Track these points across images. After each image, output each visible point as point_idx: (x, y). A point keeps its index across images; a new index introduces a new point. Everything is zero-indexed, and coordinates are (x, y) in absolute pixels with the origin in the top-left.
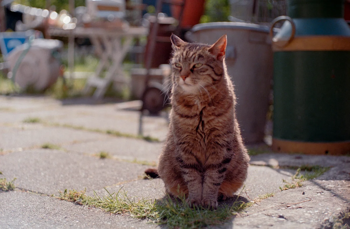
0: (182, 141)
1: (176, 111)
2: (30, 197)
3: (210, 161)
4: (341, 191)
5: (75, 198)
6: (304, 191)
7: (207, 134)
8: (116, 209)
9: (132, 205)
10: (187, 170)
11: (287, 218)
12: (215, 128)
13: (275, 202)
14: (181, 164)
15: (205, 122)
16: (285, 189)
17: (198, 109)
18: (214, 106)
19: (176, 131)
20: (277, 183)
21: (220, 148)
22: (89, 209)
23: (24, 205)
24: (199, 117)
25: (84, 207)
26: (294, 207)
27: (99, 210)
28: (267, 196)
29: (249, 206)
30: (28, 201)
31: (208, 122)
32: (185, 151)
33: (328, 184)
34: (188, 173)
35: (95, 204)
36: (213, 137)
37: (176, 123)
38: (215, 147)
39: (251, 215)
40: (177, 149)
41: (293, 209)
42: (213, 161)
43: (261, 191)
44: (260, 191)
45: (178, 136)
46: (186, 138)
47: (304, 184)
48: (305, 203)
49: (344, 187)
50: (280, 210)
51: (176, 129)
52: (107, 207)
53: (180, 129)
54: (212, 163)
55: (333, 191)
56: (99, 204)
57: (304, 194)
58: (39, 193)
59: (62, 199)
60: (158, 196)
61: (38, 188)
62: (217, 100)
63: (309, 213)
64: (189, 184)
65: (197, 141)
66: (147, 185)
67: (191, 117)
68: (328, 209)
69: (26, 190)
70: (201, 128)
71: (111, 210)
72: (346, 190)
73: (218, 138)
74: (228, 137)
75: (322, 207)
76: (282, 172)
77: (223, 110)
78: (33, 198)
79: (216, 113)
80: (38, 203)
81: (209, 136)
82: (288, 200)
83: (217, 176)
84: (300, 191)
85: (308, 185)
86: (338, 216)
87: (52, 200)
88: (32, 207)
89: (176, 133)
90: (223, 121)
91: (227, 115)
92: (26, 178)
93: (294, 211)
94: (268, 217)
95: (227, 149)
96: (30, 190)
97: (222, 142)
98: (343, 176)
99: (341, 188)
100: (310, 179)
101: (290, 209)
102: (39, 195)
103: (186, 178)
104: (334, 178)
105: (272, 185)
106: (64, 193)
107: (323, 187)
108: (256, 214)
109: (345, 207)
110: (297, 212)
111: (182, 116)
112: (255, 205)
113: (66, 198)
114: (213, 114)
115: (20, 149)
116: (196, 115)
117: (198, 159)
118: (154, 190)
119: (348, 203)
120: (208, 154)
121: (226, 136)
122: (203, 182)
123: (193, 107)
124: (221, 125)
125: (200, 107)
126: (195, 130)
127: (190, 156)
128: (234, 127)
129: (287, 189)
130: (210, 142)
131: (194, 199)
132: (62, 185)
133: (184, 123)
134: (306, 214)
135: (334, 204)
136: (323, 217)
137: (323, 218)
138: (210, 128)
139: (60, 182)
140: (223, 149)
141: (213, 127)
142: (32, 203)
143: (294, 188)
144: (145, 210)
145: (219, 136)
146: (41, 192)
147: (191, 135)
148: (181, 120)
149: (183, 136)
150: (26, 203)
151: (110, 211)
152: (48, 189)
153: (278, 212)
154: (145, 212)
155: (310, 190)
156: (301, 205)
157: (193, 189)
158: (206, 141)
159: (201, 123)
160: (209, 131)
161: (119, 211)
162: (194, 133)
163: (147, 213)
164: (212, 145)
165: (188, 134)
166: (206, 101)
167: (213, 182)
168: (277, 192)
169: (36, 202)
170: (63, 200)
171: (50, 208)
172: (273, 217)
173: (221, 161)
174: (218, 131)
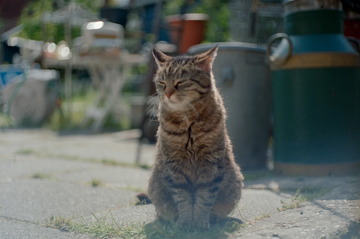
0: (171, 160)
1: (164, 128)
2: (15, 225)
3: (200, 180)
4: (341, 210)
5: (61, 224)
6: (303, 211)
7: (196, 151)
8: (103, 234)
9: (120, 229)
10: (176, 191)
11: (281, 237)
12: (204, 145)
13: (271, 222)
14: (170, 184)
15: (194, 139)
16: (282, 210)
17: (186, 125)
18: (202, 121)
19: (164, 149)
20: (275, 204)
21: (210, 166)
22: (75, 235)
23: (7, 233)
24: (188, 134)
25: (70, 233)
26: (290, 226)
27: (86, 235)
28: (263, 217)
29: (243, 227)
30: (12, 229)
31: (197, 139)
32: (174, 169)
33: (329, 204)
34: (177, 193)
35: (82, 230)
36: (202, 154)
37: (164, 141)
38: (205, 165)
39: (244, 236)
40: (165, 168)
41: (289, 228)
42: (203, 180)
43: (258, 213)
44: (256, 213)
45: (167, 155)
46: (176, 156)
47: (303, 205)
48: (302, 222)
49: (345, 206)
50: (275, 230)
51: (165, 147)
52: (93, 232)
53: (169, 147)
54: (203, 182)
55: (333, 210)
56: (86, 230)
57: (302, 213)
58: (24, 221)
59: (47, 227)
60: (149, 220)
61: (24, 217)
62: (205, 115)
63: (305, 231)
64: (179, 205)
65: (187, 158)
66: (138, 211)
67: (180, 134)
68: (326, 227)
69: (11, 219)
70: (190, 145)
71: (98, 235)
72: (347, 208)
73: (208, 155)
74: (219, 154)
75: (319, 225)
76: (283, 194)
77: (212, 125)
78: (18, 226)
79: (206, 128)
80: (22, 231)
81: (198, 153)
82: (284, 220)
83: (208, 196)
84: (298, 211)
85: (307, 205)
86: (336, 233)
87: (37, 227)
88: (15, 234)
89: (164, 151)
90: (213, 137)
91: (217, 130)
92: (13, 207)
93: (289, 231)
94: (262, 236)
95: (217, 167)
96: (15, 218)
97: (212, 159)
98: (345, 196)
99: (342, 207)
100: (310, 199)
101: (286, 228)
102: (24, 223)
103: (176, 198)
104: (336, 198)
105: (270, 207)
106: (50, 220)
107: (324, 206)
108: (249, 235)
109: (344, 224)
110: (292, 230)
111: (169, 133)
112: (250, 226)
113: (52, 225)
114: (202, 130)
115: (10, 180)
116: (184, 132)
117: (187, 178)
118: (146, 215)
119: (348, 221)
120: (198, 172)
121: (216, 153)
122: (193, 202)
123: (181, 123)
124: (210, 141)
125: (188, 123)
126: (184, 148)
127: (180, 176)
128: (226, 143)
129: (285, 210)
130: (199, 160)
131: (185, 221)
132: (50, 213)
133: (172, 141)
134: (302, 233)
135: (332, 222)
136: (320, 234)
137: (320, 236)
138: (199, 145)
139: (48, 210)
140: (214, 167)
141: (202, 144)
142: (16, 231)
143: (292, 209)
144: (132, 234)
145: (209, 153)
146: (27, 220)
147: (181, 152)
148: (169, 137)
149: (172, 154)
150: (10, 231)
151: (96, 236)
152: (34, 217)
153: (273, 232)
154: (132, 236)
155: (309, 210)
156: (297, 224)
157: (183, 210)
158: (196, 158)
159: (190, 139)
160: (198, 149)
161: (106, 236)
162: (183, 150)
163: (135, 237)
164: (202, 162)
165: (178, 152)
166: (193, 117)
167: (204, 202)
168: (275, 213)
169: (20, 229)
170: (49, 227)
171: (35, 235)
172: (267, 236)
173: (212, 179)
174: (208, 148)
